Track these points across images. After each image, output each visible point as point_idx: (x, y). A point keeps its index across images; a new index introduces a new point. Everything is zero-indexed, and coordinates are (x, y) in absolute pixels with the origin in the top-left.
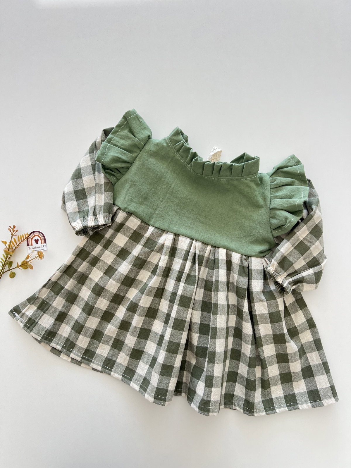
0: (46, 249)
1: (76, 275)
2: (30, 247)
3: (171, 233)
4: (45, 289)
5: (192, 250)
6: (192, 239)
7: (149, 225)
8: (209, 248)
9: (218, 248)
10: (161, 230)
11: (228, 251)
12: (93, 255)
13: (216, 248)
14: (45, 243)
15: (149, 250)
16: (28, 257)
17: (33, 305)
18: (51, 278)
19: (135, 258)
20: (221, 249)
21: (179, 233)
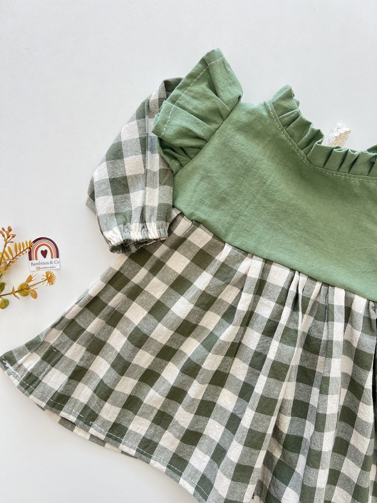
0: (58, 267)
1: (105, 311)
2: (34, 261)
3: (258, 258)
4: (54, 330)
5: (293, 289)
6: (293, 270)
7: (225, 243)
8: (318, 285)
9: (333, 286)
10: (242, 252)
11: (348, 292)
12: (133, 283)
13: (330, 288)
14: (58, 257)
15: (223, 283)
16: (30, 279)
17: (34, 354)
18: (66, 314)
19: (200, 293)
20: (336, 289)
21: (272, 258)
